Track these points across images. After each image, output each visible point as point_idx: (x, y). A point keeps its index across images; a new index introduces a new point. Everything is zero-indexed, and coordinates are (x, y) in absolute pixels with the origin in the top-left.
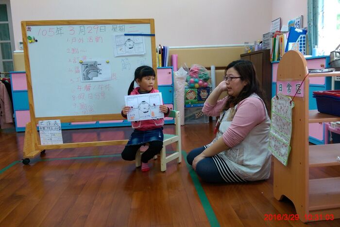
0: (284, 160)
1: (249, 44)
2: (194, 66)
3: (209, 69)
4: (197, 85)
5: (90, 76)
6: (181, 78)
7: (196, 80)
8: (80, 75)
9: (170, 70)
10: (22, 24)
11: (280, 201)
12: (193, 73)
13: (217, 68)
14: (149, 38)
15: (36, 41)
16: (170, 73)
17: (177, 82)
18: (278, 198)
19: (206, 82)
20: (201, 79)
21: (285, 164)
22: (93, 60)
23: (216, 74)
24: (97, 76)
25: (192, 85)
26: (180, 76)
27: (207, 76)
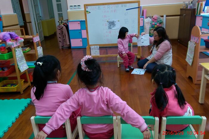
0: (190, 64)
1: (186, 3)
2: (155, 16)
3: (163, 16)
4: (156, 26)
5: (111, 27)
6: (148, 23)
7: (156, 23)
8: (107, 27)
9: (142, 19)
10: (84, 6)
11: (188, 78)
12: (154, 20)
13: (167, 16)
14: (137, 9)
15: (90, 13)
16: (142, 20)
17: (146, 25)
18: (188, 77)
19: (161, 24)
20: (158, 23)
21: (191, 65)
22: (113, 20)
23: (166, 19)
24: (114, 27)
25: (153, 26)
26: (147, 22)
27: (162, 21)
